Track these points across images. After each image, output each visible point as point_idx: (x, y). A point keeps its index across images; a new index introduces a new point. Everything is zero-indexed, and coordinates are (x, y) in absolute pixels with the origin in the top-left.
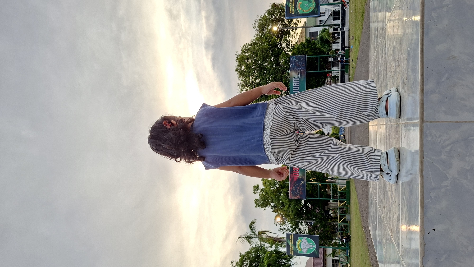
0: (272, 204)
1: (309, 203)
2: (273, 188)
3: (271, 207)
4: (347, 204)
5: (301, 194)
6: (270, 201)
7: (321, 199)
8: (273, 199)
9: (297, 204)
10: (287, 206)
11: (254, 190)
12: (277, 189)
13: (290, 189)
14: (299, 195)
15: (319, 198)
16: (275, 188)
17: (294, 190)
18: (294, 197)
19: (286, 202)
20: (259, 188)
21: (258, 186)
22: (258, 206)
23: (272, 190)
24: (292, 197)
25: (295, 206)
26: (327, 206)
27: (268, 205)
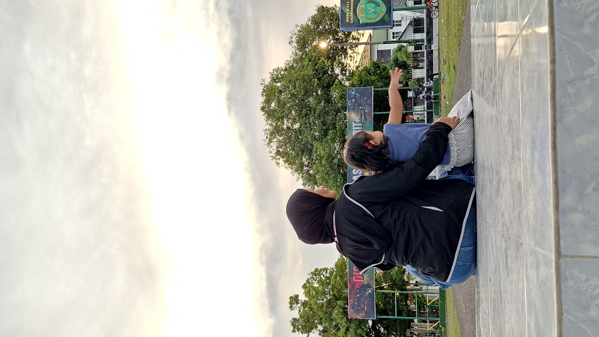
0: (320, 328)
1: (381, 325)
2: (322, 300)
3: (319, 332)
4: (440, 326)
5: (366, 310)
6: (316, 321)
7: (399, 317)
8: (321, 319)
9: (360, 327)
10: (343, 330)
11: (290, 304)
12: (329, 301)
13: (350, 303)
14: (364, 313)
15: (396, 317)
16: (325, 300)
17: (356, 303)
18: (356, 316)
19: (343, 323)
20: (299, 300)
21: (297, 296)
22: (296, 331)
23: (319, 304)
24: (354, 316)
25: (357, 329)
26: (409, 330)
27: (314, 329)
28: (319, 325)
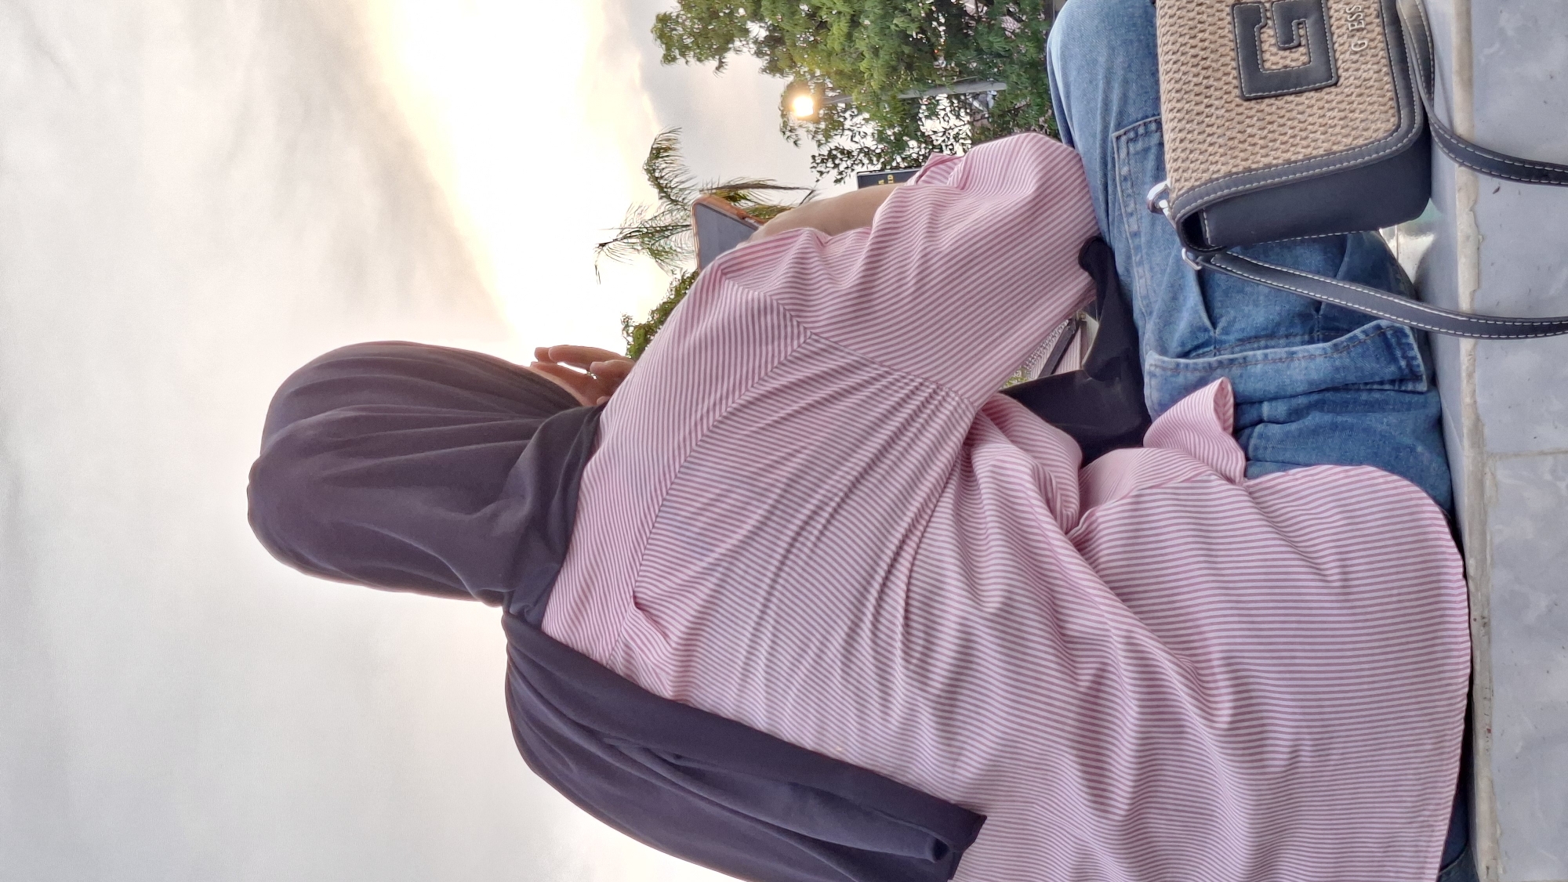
0: (758, 30)
3: (753, 47)
6: (742, 11)
10: (839, 28)
22: (678, 57)
27: (736, 39)
28: (753, 22)
